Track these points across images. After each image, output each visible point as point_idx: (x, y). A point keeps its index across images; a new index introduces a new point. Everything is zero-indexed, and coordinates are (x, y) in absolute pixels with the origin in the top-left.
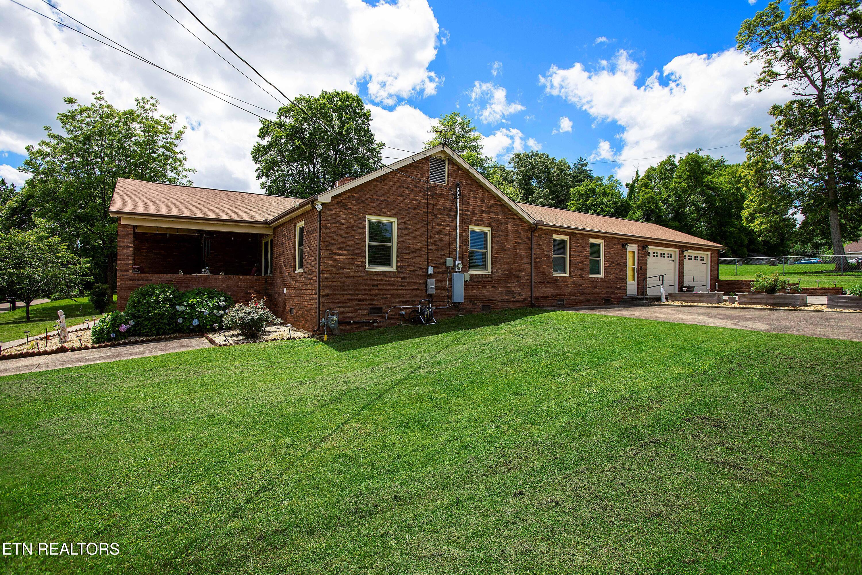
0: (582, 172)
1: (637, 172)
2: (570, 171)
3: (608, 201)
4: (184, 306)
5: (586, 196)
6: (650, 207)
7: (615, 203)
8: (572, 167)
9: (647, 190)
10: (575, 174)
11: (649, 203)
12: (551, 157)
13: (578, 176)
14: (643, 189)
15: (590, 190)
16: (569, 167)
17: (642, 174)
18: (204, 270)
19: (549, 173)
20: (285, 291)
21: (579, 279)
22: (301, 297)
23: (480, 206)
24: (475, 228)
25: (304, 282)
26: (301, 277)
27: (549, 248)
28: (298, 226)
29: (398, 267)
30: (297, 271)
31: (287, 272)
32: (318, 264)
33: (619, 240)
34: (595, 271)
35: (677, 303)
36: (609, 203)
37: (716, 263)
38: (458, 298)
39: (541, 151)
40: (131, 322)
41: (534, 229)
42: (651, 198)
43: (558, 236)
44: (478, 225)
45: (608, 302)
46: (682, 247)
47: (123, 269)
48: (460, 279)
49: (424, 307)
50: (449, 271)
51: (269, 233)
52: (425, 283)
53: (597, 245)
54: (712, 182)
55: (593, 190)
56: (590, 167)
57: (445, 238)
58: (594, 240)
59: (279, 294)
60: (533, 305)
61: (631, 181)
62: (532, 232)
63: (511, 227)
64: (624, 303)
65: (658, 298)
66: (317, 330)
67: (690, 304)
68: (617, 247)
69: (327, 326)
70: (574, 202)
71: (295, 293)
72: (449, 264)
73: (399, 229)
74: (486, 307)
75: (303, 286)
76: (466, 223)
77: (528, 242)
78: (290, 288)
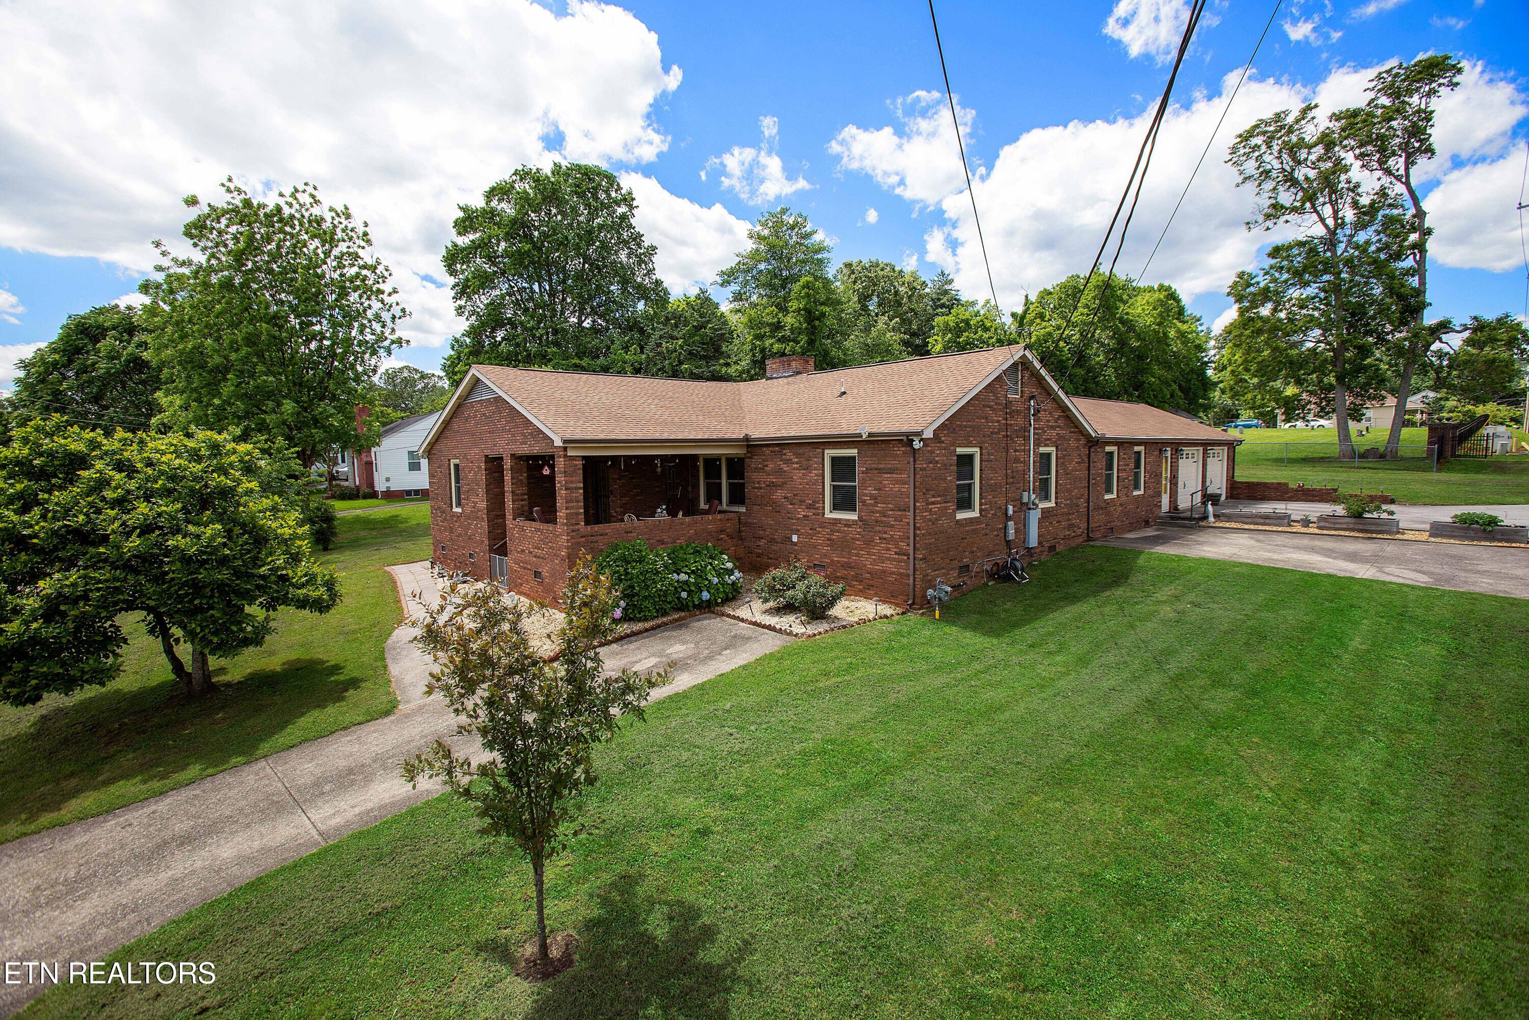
0: (946, 292)
1: (1026, 297)
2: (927, 290)
4: (686, 573)
5: (958, 331)
8: (929, 284)
9: (1044, 324)
10: (934, 296)
11: (1046, 341)
12: (897, 269)
13: (939, 299)
14: (1038, 321)
15: (962, 321)
16: (924, 285)
17: (1033, 298)
18: (659, 511)
19: (897, 292)
20: (795, 538)
21: (1124, 499)
22: (849, 553)
23: (1048, 421)
24: (1043, 450)
25: (859, 533)
26: (849, 526)
27: (1101, 464)
28: (829, 453)
29: (981, 510)
30: (828, 515)
31: (802, 513)
32: (912, 517)
33: (1156, 446)
34: (1137, 487)
35: (1233, 525)
36: (991, 341)
37: (1232, 460)
38: (1033, 542)
39: (883, 260)
40: (622, 603)
41: (1094, 443)
42: (1050, 334)
43: (1108, 449)
44: (1046, 445)
45: (1147, 524)
46: (1206, 445)
47: (573, 521)
48: (1034, 517)
49: (1015, 559)
50: (1024, 508)
51: (741, 452)
52: (1005, 528)
53: (1139, 453)
54: (1127, 314)
55: (967, 322)
56: (956, 285)
57: (1020, 466)
58: (1136, 448)
59: (772, 541)
60: (1089, 539)
61: (1020, 310)
62: (1090, 447)
63: (1073, 443)
64: (1162, 524)
65: (1205, 517)
66: (913, 603)
67: (1252, 527)
68: (1157, 453)
69: (940, 599)
70: (939, 339)
71: (828, 545)
72: (1025, 500)
73: (981, 461)
74: (1052, 548)
75: (858, 540)
76: (1037, 444)
77: (1086, 460)
78: (812, 536)
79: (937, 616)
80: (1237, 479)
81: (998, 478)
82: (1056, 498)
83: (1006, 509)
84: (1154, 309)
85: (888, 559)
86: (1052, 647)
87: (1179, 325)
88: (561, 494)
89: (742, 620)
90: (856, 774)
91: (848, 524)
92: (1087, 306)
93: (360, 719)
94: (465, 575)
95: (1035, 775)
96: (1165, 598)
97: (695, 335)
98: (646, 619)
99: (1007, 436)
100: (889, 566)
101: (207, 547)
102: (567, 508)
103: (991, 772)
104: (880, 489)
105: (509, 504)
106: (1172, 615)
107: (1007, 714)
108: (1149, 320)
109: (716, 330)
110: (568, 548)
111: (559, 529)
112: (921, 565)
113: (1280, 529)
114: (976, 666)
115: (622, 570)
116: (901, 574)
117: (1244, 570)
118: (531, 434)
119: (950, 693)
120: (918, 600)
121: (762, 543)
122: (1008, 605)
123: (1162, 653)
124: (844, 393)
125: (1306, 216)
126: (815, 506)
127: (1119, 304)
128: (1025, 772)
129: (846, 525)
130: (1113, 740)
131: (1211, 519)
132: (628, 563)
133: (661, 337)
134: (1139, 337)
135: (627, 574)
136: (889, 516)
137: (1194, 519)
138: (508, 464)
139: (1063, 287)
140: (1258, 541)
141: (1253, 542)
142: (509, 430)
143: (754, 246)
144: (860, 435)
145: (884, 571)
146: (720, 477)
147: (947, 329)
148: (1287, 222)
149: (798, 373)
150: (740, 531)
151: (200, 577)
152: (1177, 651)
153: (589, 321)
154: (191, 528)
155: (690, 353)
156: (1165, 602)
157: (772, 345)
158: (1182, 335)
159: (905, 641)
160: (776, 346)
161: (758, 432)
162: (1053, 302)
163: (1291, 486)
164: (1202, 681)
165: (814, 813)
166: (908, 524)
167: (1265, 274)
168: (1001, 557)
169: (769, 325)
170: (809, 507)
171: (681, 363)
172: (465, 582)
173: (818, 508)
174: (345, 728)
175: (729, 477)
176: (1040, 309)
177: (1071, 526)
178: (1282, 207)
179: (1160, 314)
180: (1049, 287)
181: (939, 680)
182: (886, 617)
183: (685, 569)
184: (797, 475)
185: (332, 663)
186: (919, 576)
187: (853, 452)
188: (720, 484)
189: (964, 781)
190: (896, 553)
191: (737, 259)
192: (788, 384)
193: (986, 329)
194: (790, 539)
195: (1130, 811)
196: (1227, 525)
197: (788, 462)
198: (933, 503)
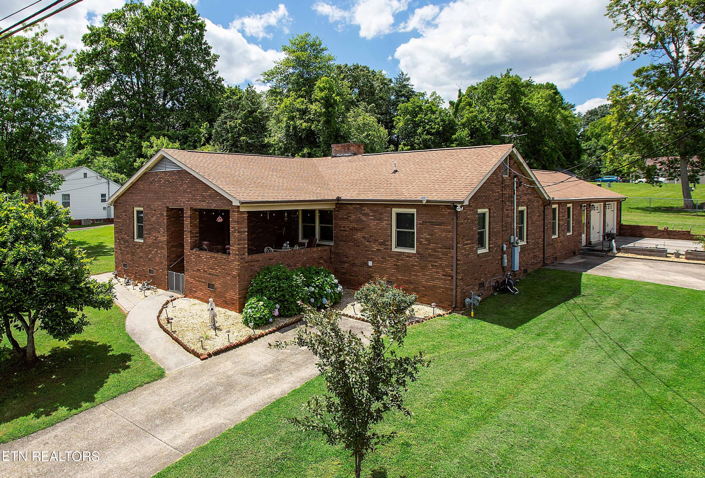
0: (405, 86)
1: (460, 91)
2: (392, 85)
3: (437, 118)
4: (313, 287)
6: (475, 126)
7: (442, 120)
8: (393, 80)
9: (471, 109)
10: (397, 89)
11: (473, 122)
12: (371, 69)
13: (401, 91)
14: (468, 107)
15: (418, 106)
16: (390, 81)
17: (464, 92)
18: (285, 245)
19: (372, 86)
20: (370, 263)
21: (562, 238)
22: (410, 274)
23: (523, 191)
24: (521, 208)
25: (417, 262)
26: (410, 257)
27: (550, 216)
28: (395, 211)
29: (489, 248)
30: (394, 249)
31: (375, 247)
32: (455, 253)
33: (578, 204)
34: (569, 231)
35: (630, 255)
36: (437, 121)
37: (619, 210)
38: (517, 268)
39: (362, 64)
40: (278, 306)
41: (548, 203)
42: (476, 116)
43: (554, 206)
44: (522, 206)
45: (574, 254)
46: (605, 202)
47: (242, 253)
48: (517, 250)
49: (510, 279)
50: (512, 246)
51: (332, 207)
52: (502, 258)
53: (569, 208)
54: (528, 103)
55: (420, 107)
56: (411, 82)
57: (509, 220)
58: (569, 205)
59: (354, 264)
60: (545, 264)
61: (455, 100)
62: (544, 206)
63: (536, 204)
64: (583, 254)
65: (611, 250)
66: (456, 307)
67: (642, 257)
68: (579, 208)
69: (474, 305)
70: (401, 118)
71: (395, 269)
72: (512, 241)
73: (490, 217)
74: (525, 271)
75: (416, 266)
76: (518, 206)
77: (542, 214)
78: (382, 263)
79: (472, 315)
80: (623, 222)
81: (498, 227)
82: (527, 239)
83: (503, 247)
84: (546, 101)
85: (437, 278)
86: (552, 336)
87: (563, 111)
88: (234, 236)
89: (350, 317)
90: (474, 412)
91: (409, 255)
92: (500, 98)
93: (147, 380)
94: (148, 284)
95: (577, 412)
96: (610, 306)
97: (249, 117)
98: (290, 316)
99: (503, 201)
100: (438, 283)
101: (59, 271)
102: (238, 245)
103: (551, 411)
104: (432, 235)
105: (188, 239)
106: (618, 316)
107: (544, 376)
108: (542, 109)
109: (263, 113)
110: (238, 269)
111: (231, 257)
112: (460, 283)
113: (661, 259)
114: (511, 348)
115: (277, 285)
116: (446, 288)
117: (651, 287)
118: (210, 196)
119: (504, 364)
120: (458, 305)
121: (346, 265)
122: (513, 309)
123: (620, 340)
124: (396, 171)
125: (658, 50)
126: (386, 244)
127: (523, 97)
128: (570, 411)
129: (407, 257)
130: (612, 392)
131: (615, 251)
132: (279, 279)
133: (226, 118)
134: (536, 120)
135: (280, 287)
136: (438, 252)
137: (605, 251)
138: (187, 213)
139: (485, 85)
140: (650, 267)
141: (647, 268)
142: (190, 192)
143: (286, 56)
144: (421, 201)
145: (434, 286)
146: (314, 222)
147: (406, 112)
148: (646, 53)
149: (355, 154)
150: (331, 258)
151: (55, 289)
152: (629, 340)
153: (170, 103)
154: (49, 260)
155: (246, 129)
156: (612, 308)
157: (301, 124)
158: (565, 118)
159: (459, 331)
160: (304, 124)
161: (346, 196)
162: (477, 94)
163: (659, 228)
164: (651, 358)
165: (462, 433)
166: (452, 257)
167: (632, 86)
168: (499, 277)
169: (299, 110)
170: (381, 244)
171: (240, 135)
172: (149, 289)
173: (387, 245)
174: (141, 386)
175: (321, 222)
176: (469, 100)
177: (535, 257)
178: (643, 45)
179: (550, 105)
180: (475, 85)
181: (494, 356)
182: (440, 315)
183: (313, 284)
184: (373, 224)
185: (101, 343)
186: (459, 290)
187: (414, 211)
188: (314, 227)
189: (538, 415)
190: (443, 275)
191: (275, 65)
192: (350, 161)
193: (433, 112)
194: (367, 264)
195: (639, 432)
196: (626, 255)
197: (366, 215)
198: (466, 244)
